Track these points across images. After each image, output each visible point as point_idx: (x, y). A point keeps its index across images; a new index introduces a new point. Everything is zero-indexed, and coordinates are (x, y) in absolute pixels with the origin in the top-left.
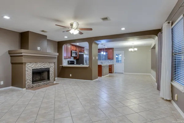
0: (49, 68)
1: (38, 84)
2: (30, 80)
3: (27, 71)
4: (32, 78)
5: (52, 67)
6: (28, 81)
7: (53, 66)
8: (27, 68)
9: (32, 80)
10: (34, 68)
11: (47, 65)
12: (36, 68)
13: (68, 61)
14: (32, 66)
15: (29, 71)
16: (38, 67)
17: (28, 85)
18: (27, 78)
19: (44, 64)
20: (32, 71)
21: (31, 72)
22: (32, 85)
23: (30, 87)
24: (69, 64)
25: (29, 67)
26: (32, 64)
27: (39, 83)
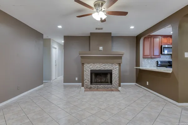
0: (112, 70)
1: (97, 86)
2: (88, 80)
3: (85, 71)
4: (90, 79)
5: (115, 68)
6: (86, 81)
7: (118, 68)
8: (85, 68)
9: (90, 81)
10: (92, 69)
11: (108, 66)
12: (94, 69)
13: (157, 62)
14: (91, 67)
15: (87, 71)
16: (97, 68)
17: (86, 85)
18: (85, 78)
19: (104, 66)
20: (91, 72)
21: (89, 72)
22: (90, 85)
23: (88, 88)
24: (158, 65)
25: (87, 68)
26: (90, 65)
27: (99, 85)
